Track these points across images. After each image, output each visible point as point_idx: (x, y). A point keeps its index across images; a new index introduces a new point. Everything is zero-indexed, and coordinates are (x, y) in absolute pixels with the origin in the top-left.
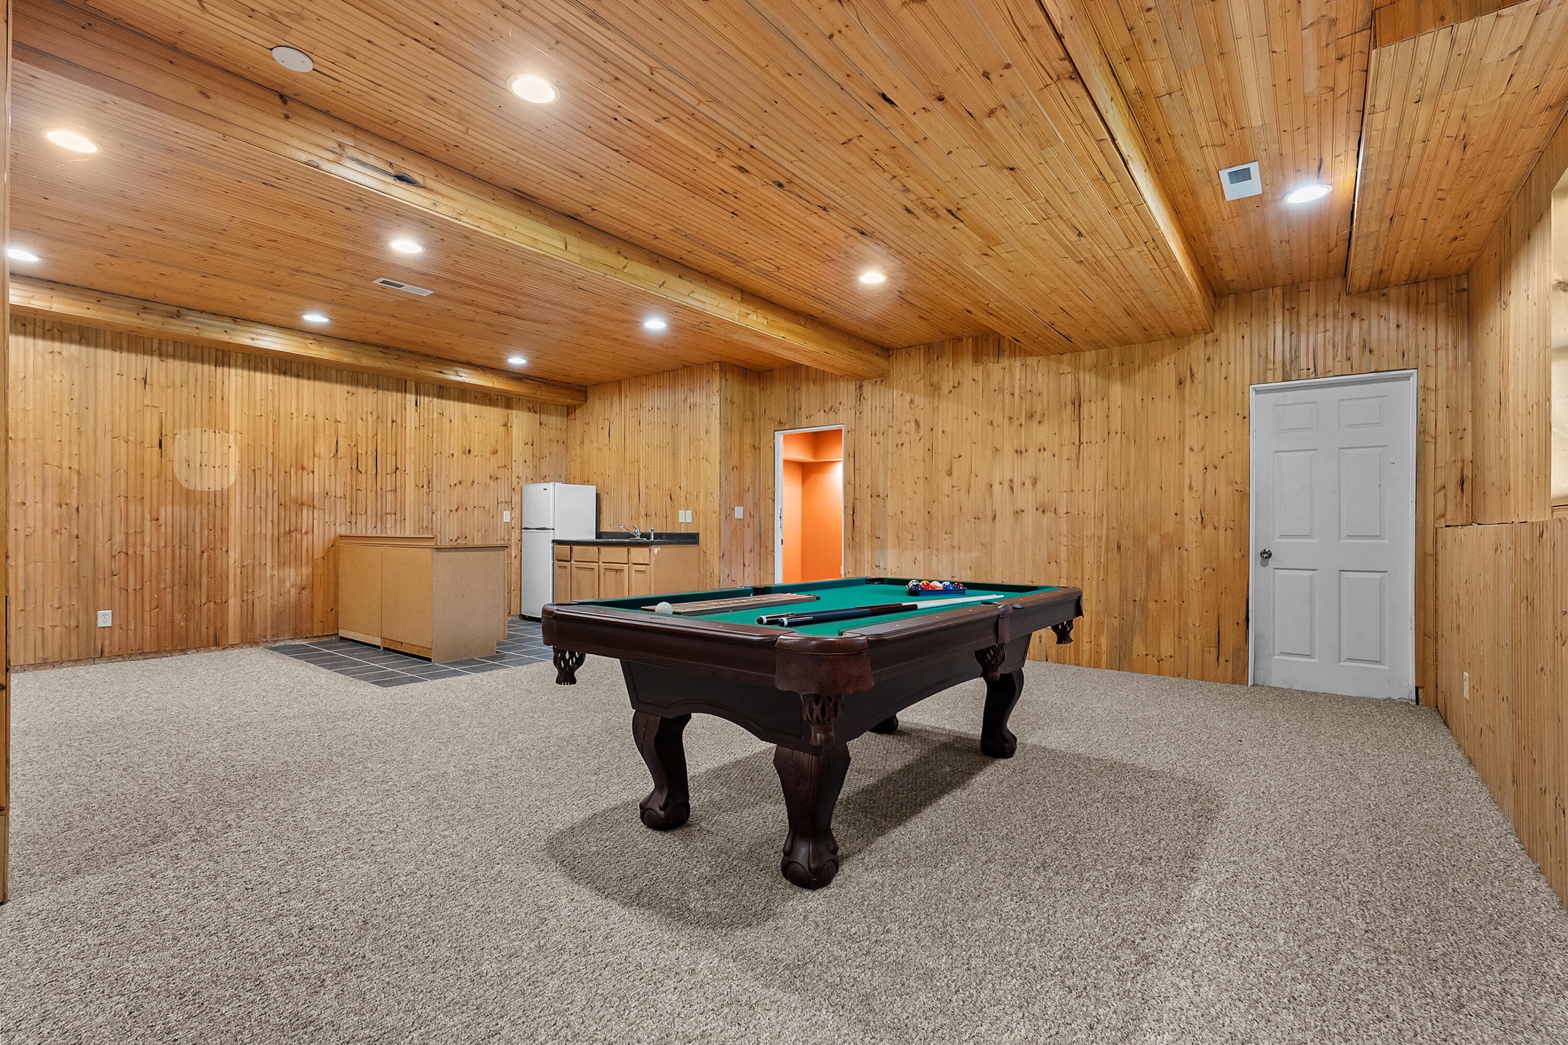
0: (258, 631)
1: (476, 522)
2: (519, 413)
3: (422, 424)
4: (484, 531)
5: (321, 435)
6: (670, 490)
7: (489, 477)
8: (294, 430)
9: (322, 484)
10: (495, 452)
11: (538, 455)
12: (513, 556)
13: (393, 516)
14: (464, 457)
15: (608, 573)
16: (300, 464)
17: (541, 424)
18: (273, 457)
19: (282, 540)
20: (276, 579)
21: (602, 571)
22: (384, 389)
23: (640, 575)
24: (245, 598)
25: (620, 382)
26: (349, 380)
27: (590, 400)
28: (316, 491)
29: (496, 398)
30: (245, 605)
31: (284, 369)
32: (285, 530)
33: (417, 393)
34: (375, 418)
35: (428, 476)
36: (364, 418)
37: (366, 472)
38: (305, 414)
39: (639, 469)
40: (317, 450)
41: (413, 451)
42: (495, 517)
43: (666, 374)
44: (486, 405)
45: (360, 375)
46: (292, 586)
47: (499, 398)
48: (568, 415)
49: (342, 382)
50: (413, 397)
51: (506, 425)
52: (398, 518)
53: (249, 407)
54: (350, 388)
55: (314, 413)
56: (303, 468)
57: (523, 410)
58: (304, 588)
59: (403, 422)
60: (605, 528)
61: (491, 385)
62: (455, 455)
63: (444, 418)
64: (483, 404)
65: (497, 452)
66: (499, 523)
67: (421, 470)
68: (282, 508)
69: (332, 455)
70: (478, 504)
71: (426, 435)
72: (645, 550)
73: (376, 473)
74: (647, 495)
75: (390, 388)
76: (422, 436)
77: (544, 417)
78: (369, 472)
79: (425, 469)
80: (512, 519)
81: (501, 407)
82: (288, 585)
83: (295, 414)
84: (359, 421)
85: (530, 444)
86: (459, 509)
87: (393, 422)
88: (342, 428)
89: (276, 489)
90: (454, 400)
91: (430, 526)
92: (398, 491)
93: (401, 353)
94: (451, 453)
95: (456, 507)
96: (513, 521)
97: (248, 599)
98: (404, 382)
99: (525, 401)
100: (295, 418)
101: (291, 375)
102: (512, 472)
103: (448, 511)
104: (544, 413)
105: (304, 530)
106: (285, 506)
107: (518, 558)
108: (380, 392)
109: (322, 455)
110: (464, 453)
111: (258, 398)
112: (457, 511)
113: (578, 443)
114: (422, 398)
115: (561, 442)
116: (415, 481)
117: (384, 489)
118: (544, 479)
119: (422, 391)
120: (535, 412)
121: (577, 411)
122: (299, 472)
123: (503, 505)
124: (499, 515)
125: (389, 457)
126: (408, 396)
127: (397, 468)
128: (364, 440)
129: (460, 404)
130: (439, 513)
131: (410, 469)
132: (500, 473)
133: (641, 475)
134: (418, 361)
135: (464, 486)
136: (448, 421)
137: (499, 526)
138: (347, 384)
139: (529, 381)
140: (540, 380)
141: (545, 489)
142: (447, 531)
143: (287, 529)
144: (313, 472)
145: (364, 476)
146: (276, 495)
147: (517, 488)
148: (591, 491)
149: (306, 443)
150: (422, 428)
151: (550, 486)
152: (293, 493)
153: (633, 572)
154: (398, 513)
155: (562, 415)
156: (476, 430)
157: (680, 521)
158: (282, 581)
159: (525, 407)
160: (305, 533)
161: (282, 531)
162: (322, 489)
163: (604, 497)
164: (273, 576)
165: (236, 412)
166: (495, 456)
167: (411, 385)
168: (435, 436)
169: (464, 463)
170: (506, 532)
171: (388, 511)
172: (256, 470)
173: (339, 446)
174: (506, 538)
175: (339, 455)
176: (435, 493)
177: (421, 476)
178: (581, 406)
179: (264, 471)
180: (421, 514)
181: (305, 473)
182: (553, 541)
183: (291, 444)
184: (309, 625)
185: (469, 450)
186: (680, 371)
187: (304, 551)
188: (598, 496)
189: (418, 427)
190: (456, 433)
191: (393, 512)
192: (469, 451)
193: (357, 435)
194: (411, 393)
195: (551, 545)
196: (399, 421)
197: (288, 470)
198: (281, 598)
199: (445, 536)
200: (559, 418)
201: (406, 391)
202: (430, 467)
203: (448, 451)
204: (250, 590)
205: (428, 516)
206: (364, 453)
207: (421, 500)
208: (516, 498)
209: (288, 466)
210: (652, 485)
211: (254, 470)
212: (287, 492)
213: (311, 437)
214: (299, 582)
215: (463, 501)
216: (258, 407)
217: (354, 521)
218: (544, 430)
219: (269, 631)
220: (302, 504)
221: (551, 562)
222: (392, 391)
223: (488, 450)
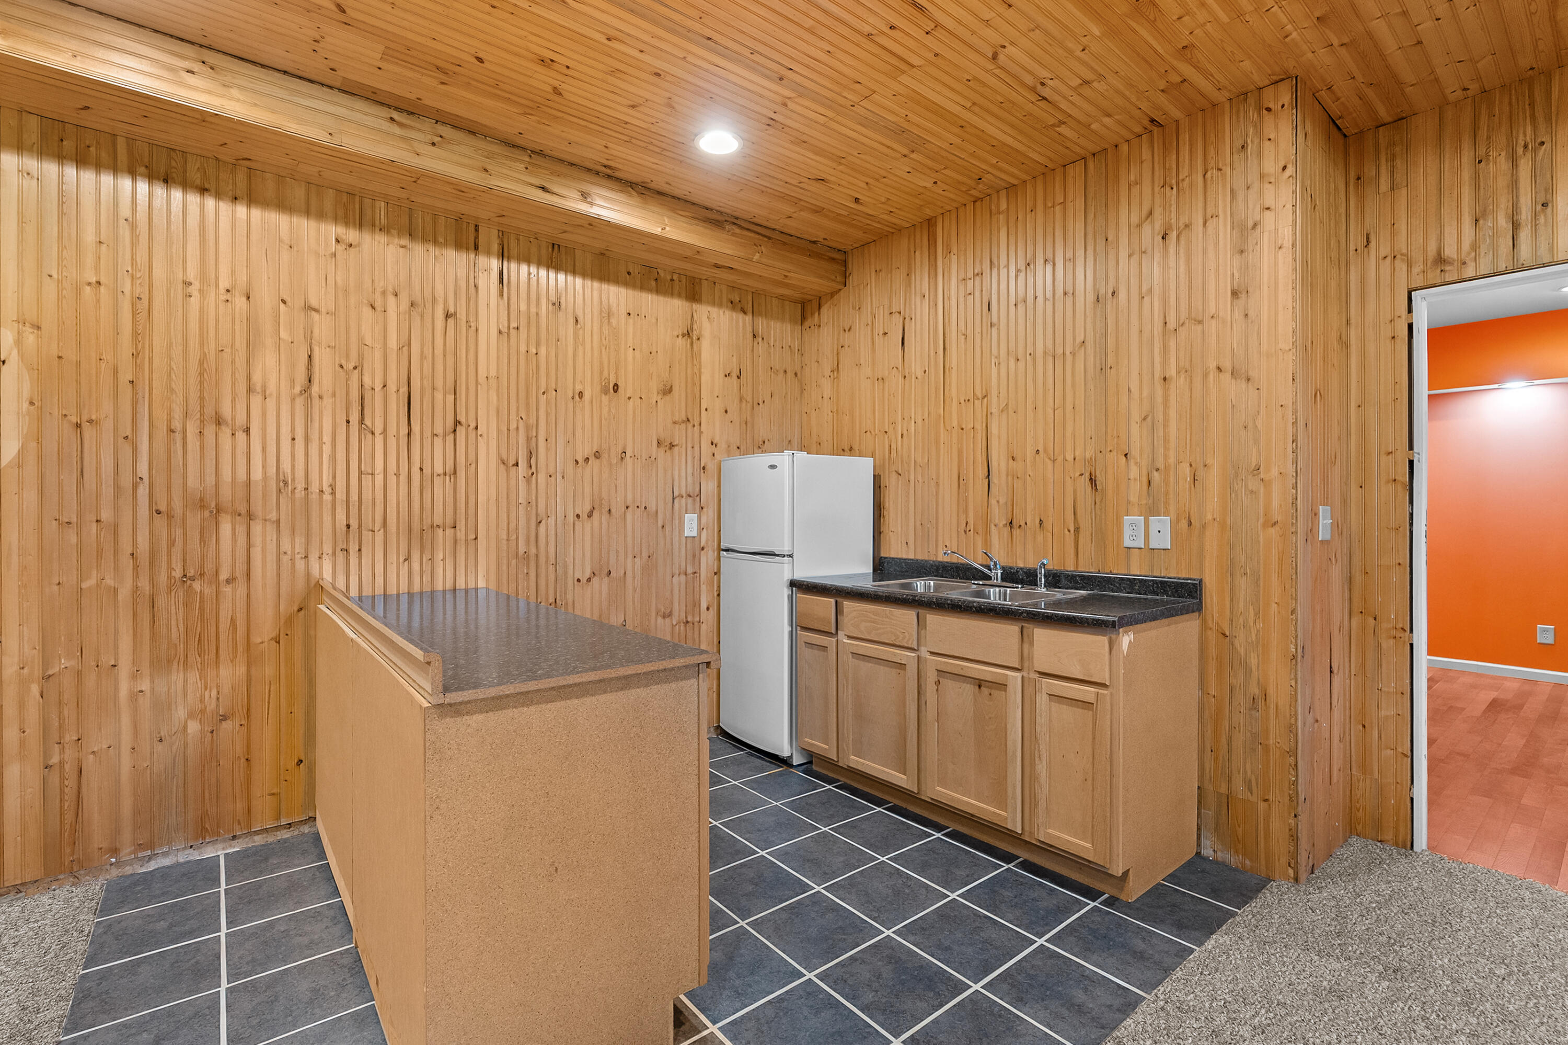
0: (98, 838)
1: (629, 539)
2: (714, 311)
3: (514, 324)
4: (645, 555)
5: (269, 341)
6: (1091, 462)
7: (655, 443)
8: (194, 326)
9: (272, 461)
10: (667, 391)
11: (749, 399)
12: (704, 605)
13: (449, 532)
14: (605, 399)
15: (947, 683)
16: (209, 411)
17: (754, 336)
18: (135, 394)
19: (161, 602)
20: (145, 703)
21: (931, 677)
22: (424, 240)
23: (1067, 713)
24: (55, 760)
25: (930, 223)
26: (341, 213)
27: (853, 280)
28: (257, 475)
29: (669, 278)
30: (55, 779)
31: (163, 170)
32: (170, 577)
33: (502, 256)
34: (405, 305)
35: (528, 439)
36: (378, 304)
37: (384, 432)
38: (224, 283)
39: (988, 415)
40: (257, 378)
41: (493, 382)
42: (667, 528)
43: (1076, 171)
44: (649, 290)
45: (367, 202)
46: (191, 715)
47: (675, 277)
48: (804, 318)
49: (321, 216)
50: (495, 263)
51: (688, 334)
52: (461, 535)
53: (60, 258)
54: (341, 230)
55: (249, 283)
56: (219, 421)
57: (720, 305)
58: (224, 718)
59: (472, 319)
60: (895, 550)
61: (657, 230)
62: (587, 396)
63: (561, 315)
64: (643, 288)
65: (670, 390)
66: (676, 539)
67: (513, 426)
68: (160, 522)
69: (298, 389)
70: (634, 501)
71: (523, 348)
72: (1096, 642)
73: (409, 434)
74: (1013, 475)
75: (441, 240)
76: (513, 351)
77: (761, 323)
78: (392, 430)
79: (521, 424)
80: (701, 529)
81: (679, 296)
82: (181, 713)
83: (196, 285)
84: (367, 311)
85: (734, 375)
86: (596, 514)
87: (447, 316)
88: (322, 327)
89: (143, 470)
90: (584, 275)
91: (533, 551)
92: (461, 474)
93: (446, 131)
94: (579, 388)
95: (588, 508)
96: (704, 534)
97: (62, 763)
98: (472, 228)
99: (724, 288)
100: (196, 294)
101: (186, 185)
102: (701, 432)
103: (571, 518)
104: (760, 314)
105: (224, 575)
106: (170, 517)
107: (713, 612)
108: (418, 249)
109: (272, 388)
110: (605, 391)
111: (90, 237)
112: (590, 515)
113: (827, 372)
114: (514, 266)
115: (790, 374)
116: (499, 454)
117: (428, 470)
118: (761, 447)
119: (514, 252)
120: (744, 312)
121: (824, 310)
122: (210, 430)
123: (683, 500)
124: (676, 522)
125: (439, 396)
126: (482, 260)
127: (457, 423)
128: (378, 355)
129: (596, 284)
130: (551, 521)
131: (488, 425)
132: (678, 435)
133: (994, 429)
134: (490, 156)
135: (605, 462)
136: (572, 321)
137: (676, 546)
138: (336, 220)
139: (738, 231)
140: (758, 229)
141: (773, 467)
142: (570, 561)
143: (178, 573)
144: (247, 431)
145: (379, 440)
146: (143, 491)
147: (711, 467)
148: (863, 467)
149: (227, 356)
150: (513, 332)
151: (783, 459)
152: (192, 482)
153: (1042, 700)
154: (461, 525)
155: (793, 321)
156: (630, 343)
157: (1128, 543)
158: (162, 707)
159: (725, 300)
160: (228, 581)
161: (163, 578)
162: (272, 471)
163: (890, 481)
164: (135, 696)
165: (20, 267)
166: (668, 398)
167: (488, 235)
168: (543, 351)
169: (605, 411)
170: (690, 557)
171: (438, 520)
172: (85, 426)
173: (316, 369)
174: (690, 571)
175: (315, 389)
176: (542, 477)
177: (513, 441)
178: (832, 295)
179: (108, 425)
180: (512, 525)
181: (226, 432)
182: (793, 584)
183: (185, 360)
184: (240, 806)
185: (616, 385)
186: (1125, 148)
187: (224, 624)
188: (877, 479)
189: (505, 330)
190: (588, 346)
191: (449, 521)
192: (616, 388)
193: (362, 343)
194: (488, 253)
195: (786, 592)
196: (462, 315)
197: (177, 425)
198: (159, 747)
199: (566, 573)
200: (788, 327)
201: (476, 248)
202: (532, 421)
203: (571, 386)
204: (70, 737)
205: (528, 528)
206: (378, 388)
207: (513, 496)
208: (708, 487)
209: (178, 414)
210: (1030, 452)
211: (78, 426)
212: (177, 481)
213: (240, 343)
214: (211, 706)
215: (604, 495)
216: (89, 260)
217: (353, 548)
218: (761, 348)
219: (127, 836)
220: (218, 510)
221: (787, 629)
222: (445, 245)
223: (654, 386)
